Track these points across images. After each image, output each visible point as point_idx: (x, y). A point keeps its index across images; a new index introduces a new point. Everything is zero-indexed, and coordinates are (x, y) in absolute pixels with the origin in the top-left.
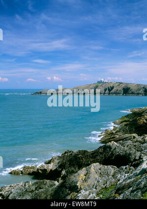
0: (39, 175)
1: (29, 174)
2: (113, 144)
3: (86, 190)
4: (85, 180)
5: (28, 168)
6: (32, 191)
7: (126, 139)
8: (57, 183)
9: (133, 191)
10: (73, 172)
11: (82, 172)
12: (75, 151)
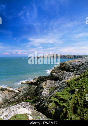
0: (30, 84)
1: (27, 84)
2: (54, 74)
3: (45, 89)
4: (45, 85)
5: (27, 82)
6: (28, 89)
7: (58, 72)
8: (36, 86)
9: (60, 89)
10: (41, 83)
11: (44, 83)
12: (42, 76)
